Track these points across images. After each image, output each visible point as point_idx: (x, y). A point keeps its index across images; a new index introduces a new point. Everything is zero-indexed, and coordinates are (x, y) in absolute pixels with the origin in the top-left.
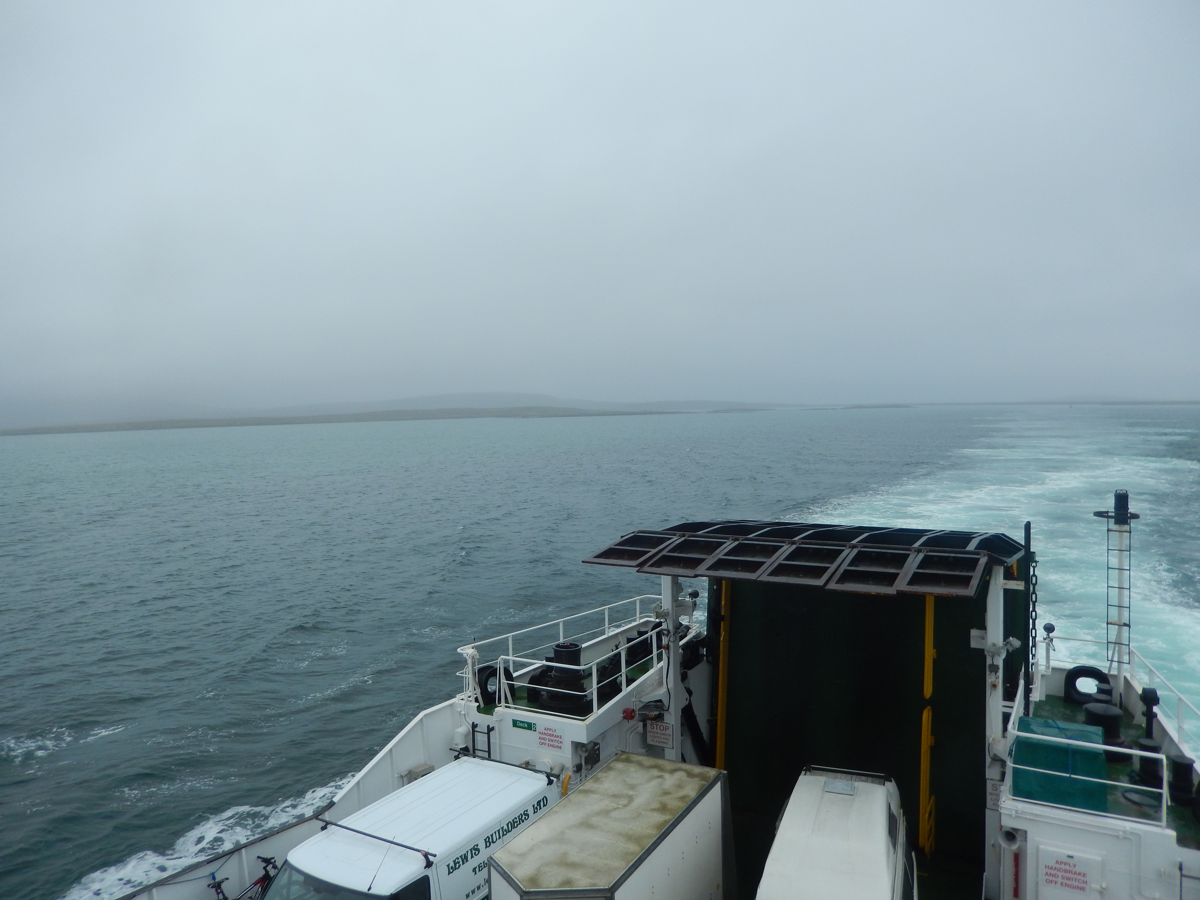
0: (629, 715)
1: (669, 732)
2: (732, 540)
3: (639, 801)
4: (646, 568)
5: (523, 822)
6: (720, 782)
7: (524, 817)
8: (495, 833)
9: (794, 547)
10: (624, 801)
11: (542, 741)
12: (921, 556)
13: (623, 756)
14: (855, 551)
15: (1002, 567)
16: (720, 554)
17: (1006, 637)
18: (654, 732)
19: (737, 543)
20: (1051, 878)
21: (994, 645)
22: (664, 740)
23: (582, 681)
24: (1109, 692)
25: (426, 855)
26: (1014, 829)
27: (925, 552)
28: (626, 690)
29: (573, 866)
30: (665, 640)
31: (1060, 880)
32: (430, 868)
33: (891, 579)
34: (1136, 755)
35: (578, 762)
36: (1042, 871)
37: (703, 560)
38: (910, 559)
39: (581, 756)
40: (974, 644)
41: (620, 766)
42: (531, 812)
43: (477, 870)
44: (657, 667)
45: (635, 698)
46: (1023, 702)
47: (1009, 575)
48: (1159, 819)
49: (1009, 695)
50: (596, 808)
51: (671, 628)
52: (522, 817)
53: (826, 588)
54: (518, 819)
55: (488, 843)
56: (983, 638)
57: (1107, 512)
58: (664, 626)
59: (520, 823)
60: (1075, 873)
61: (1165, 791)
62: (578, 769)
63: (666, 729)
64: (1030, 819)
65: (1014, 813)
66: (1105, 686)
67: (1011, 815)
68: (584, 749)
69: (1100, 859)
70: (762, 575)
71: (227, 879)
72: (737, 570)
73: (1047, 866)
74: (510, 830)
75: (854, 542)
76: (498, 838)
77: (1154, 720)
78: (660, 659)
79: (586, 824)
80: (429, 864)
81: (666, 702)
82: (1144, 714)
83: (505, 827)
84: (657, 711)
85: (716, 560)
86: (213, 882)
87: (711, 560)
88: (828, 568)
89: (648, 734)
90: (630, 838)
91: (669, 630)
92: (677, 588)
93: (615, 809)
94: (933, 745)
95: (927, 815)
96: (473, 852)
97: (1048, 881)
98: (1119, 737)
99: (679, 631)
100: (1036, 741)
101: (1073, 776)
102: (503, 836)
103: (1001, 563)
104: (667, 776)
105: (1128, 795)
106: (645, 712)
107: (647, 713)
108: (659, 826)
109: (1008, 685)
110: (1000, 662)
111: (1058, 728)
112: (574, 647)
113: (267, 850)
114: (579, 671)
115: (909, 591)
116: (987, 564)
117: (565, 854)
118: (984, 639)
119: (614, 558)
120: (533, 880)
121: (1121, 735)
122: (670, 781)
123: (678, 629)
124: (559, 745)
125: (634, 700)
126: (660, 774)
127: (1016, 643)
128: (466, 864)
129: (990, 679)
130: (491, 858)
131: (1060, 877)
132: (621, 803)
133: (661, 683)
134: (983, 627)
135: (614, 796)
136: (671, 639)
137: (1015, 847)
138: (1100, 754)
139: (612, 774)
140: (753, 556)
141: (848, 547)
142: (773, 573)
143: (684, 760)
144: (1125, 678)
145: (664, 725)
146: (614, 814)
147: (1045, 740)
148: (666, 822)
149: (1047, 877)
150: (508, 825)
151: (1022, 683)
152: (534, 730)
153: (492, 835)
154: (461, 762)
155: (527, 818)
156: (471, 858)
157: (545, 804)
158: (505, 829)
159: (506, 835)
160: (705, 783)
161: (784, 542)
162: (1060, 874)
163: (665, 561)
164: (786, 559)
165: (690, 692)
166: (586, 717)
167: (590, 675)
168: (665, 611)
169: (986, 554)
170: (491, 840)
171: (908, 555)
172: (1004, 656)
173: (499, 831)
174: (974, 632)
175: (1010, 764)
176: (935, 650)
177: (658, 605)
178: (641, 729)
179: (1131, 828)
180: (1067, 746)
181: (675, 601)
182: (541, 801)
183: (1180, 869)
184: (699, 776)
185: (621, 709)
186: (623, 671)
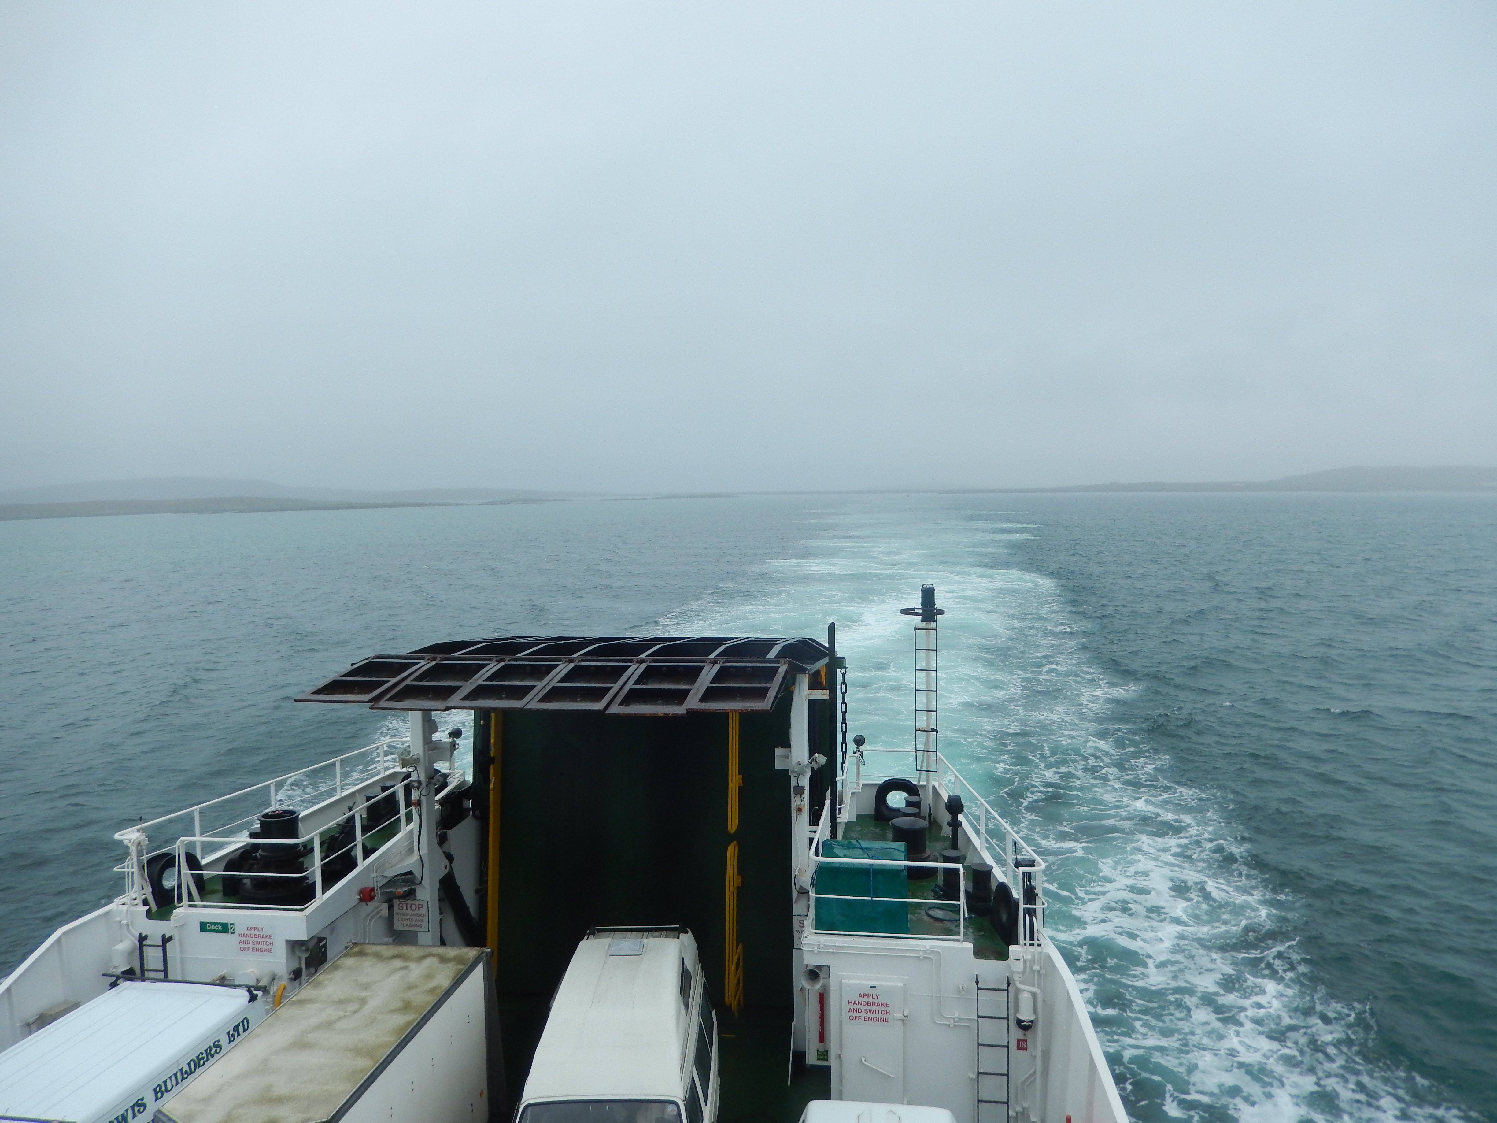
0: (367, 895)
1: (424, 911)
2: (496, 661)
3: (374, 1003)
4: (383, 703)
5: (212, 1056)
6: (482, 963)
7: (214, 1050)
8: (170, 1078)
9: (572, 665)
10: (355, 1006)
11: (244, 946)
12: (717, 667)
13: (356, 949)
14: (643, 666)
15: (807, 675)
16: (480, 679)
17: (811, 753)
18: (403, 914)
19: (502, 664)
20: (855, 1014)
21: (799, 764)
22: (416, 923)
23: (302, 859)
24: (917, 805)
26: (819, 967)
27: (721, 663)
28: (362, 864)
29: (280, 1100)
30: (415, 795)
31: (863, 1015)
33: (681, 696)
34: (941, 868)
35: (296, 966)
36: (846, 1007)
37: (458, 688)
38: (704, 672)
39: (300, 958)
40: (779, 765)
41: (349, 962)
42: (224, 1041)
44: (405, 830)
45: (376, 873)
46: (829, 824)
47: (814, 685)
48: (958, 934)
49: (815, 819)
50: (314, 1021)
51: (423, 778)
52: (211, 1050)
53: (606, 712)
54: (205, 1055)
55: (159, 1094)
56: (788, 757)
57: (914, 609)
58: (414, 777)
59: (208, 1059)
60: (878, 1005)
61: (962, 902)
62: (296, 975)
63: (419, 907)
64: (833, 953)
65: (816, 948)
66: (914, 799)
67: (813, 951)
68: (304, 948)
69: (902, 985)
70: (531, 702)
72: (501, 698)
73: (850, 1001)
74: (193, 1070)
75: (643, 656)
76: (174, 1084)
77: (959, 829)
78: (409, 819)
79: (301, 1044)
81: (417, 874)
82: (949, 824)
83: (186, 1068)
84: (406, 886)
85: (474, 687)
87: (468, 687)
88: (611, 688)
89: (396, 918)
90: (358, 1051)
91: (420, 781)
92: (430, 726)
93: (340, 1018)
94: (740, 885)
95: (733, 968)
96: (136, 1109)
97: (851, 1018)
98: (925, 851)
99: (433, 781)
100: (838, 866)
101: (874, 899)
102: (182, 1081)
103: (803, 671)
104: (413, 965)
105: (931, 912)
106: (391, 890)
107: (394, 891)
108: (401, 1030)
109: (817, 808)
110: (805, 782)
111: (862, 848)
112: (288, 815)
114: (297, 845)
115: (700, 709)
116: (786, 673)
117: (269, 1088)
118: (788, 759)
119: (339, 694)
121: (927, 849)
122: (416, 971)
123: (433, 778)
124: (269, 947)
125: (374, 875)
126: (405, 964)
127: (821, 759)
129: (795, 802)
130: (159, 1112)
131: (863, 1011)
132: (349, 1009)
133: (411, 850)
134: (787, 745)
135: (341, 1002)
136: (424, 793)
137: (818, 986)
138: (901, 871)
139: (338, 974)
140: (522, 680)
141: (635, 662)
142: (545, 698)
143: (443, 943)
144: (934, 787)
145: (417, 903)
146: (338, 1026)
147: (847, 863)
148: (409, 1023)
149: (851, 1014)
150: (189, 1064)
151: (828, 802)
152: (232, 933)
153: (165, 1082)
154: (120, 990)
155: (218, 1051)
156: (133, 1118)
157: (246, 1027)
158: (186, 1071)
159: (187, 1078)
160: (462, 967)
161: (560, 660)
162: (863, 1008)
163: (409, 692)
164: (562, 681)
165: (450, 858)
166: (306, 906)
167: (312, 850)
168: (414, 757)
169: (787, 662)
170: (163, 1089)
171: (703, 668)
172: (808, 775)
173: (175, 1075)
174: (779, 752)
175: (813, 895)
176: (741, 777)
177: (406, 750)
178: (385, 912)
179: (931, 947)
180: (868, 867)
181: (427, 744)
182: (239, 1025)
183: (977, 982)
184: (458, 960)
185: (357, 889)
186: (357, 840)
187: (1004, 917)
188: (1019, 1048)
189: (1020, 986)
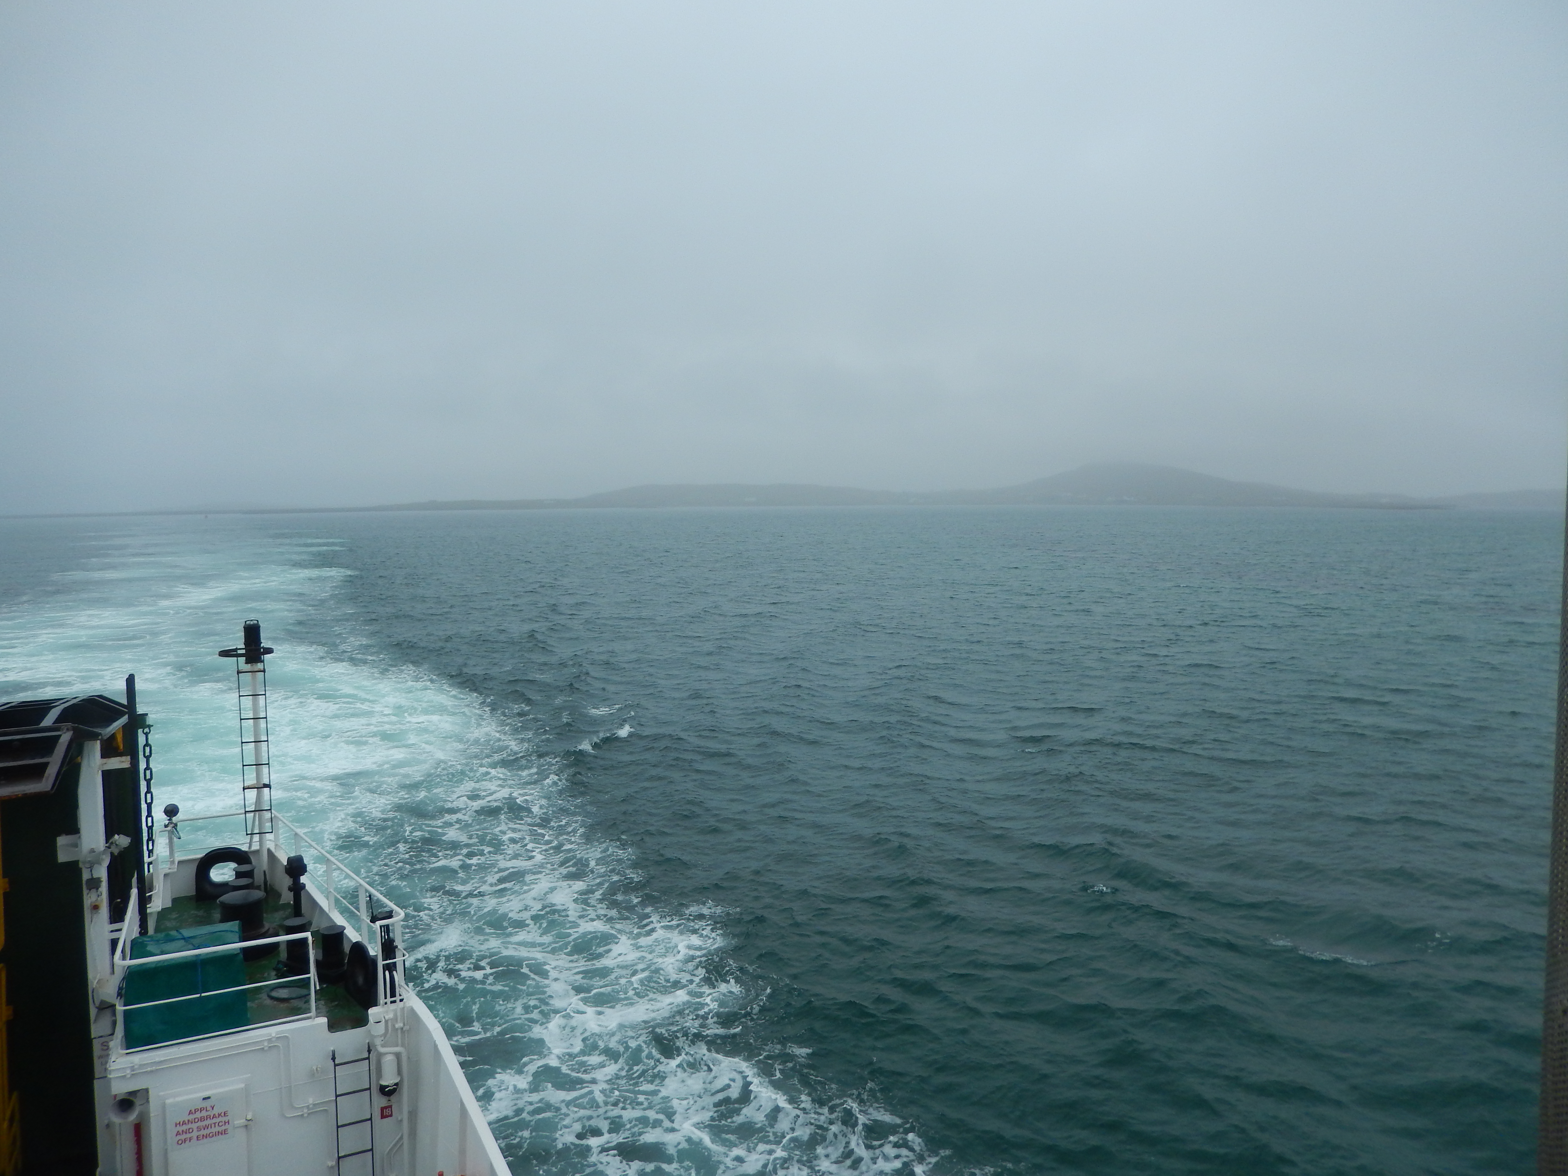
15: (98, 742)
17: (109, 835)
20: (184, 1137)
21: (92, 851)
24: (249, 874)
26: (133, 1093)
31: (195, 1134)
34: (283, 942)
36: (171, 1130)
40: (63, 857)
46: (137, 918)
47: (109, 751)
56: (76, 845)
57: (236, 649)
60: (214, 1117)
61: (313, 974)
64: (152, 1071)
65: (128, 1071)
66: (245, 868)
67: (125, 1076)
69: (243, 1085)
73: (178, 1123)
77: (303, 893)
82: (290, 889)
94: (10, 1018)
97: (180, 1142)
98: (262, 926)
100: (153, 966)
101: (203, 995)
103: (94, 736)
105: (274, 994)
109: (119, 900)
110: (102, 873)
111: (184, 939)
116: (72, 742)
118: (77, 847)
121: (264, 923)
127: (123, 841)
129: (89, 899)
131: (195, 1130)
134: (73, 829)
137: (133, 1117)
138: (237, 955)
144: (269, 850)
147: (166, 960)
149: (179, 1137)
151: (134, 892)
162: (195, 1126)
169: (71, 728)
172: (106, 863)
174: (62, 840)
175: (120, 1008)
176: (7, 879)
179: (277, 1033)
180: (194, 959)
183: (334, 1059)
187: (360, 980)
188: (383, 1116)
189: (382, 1050)
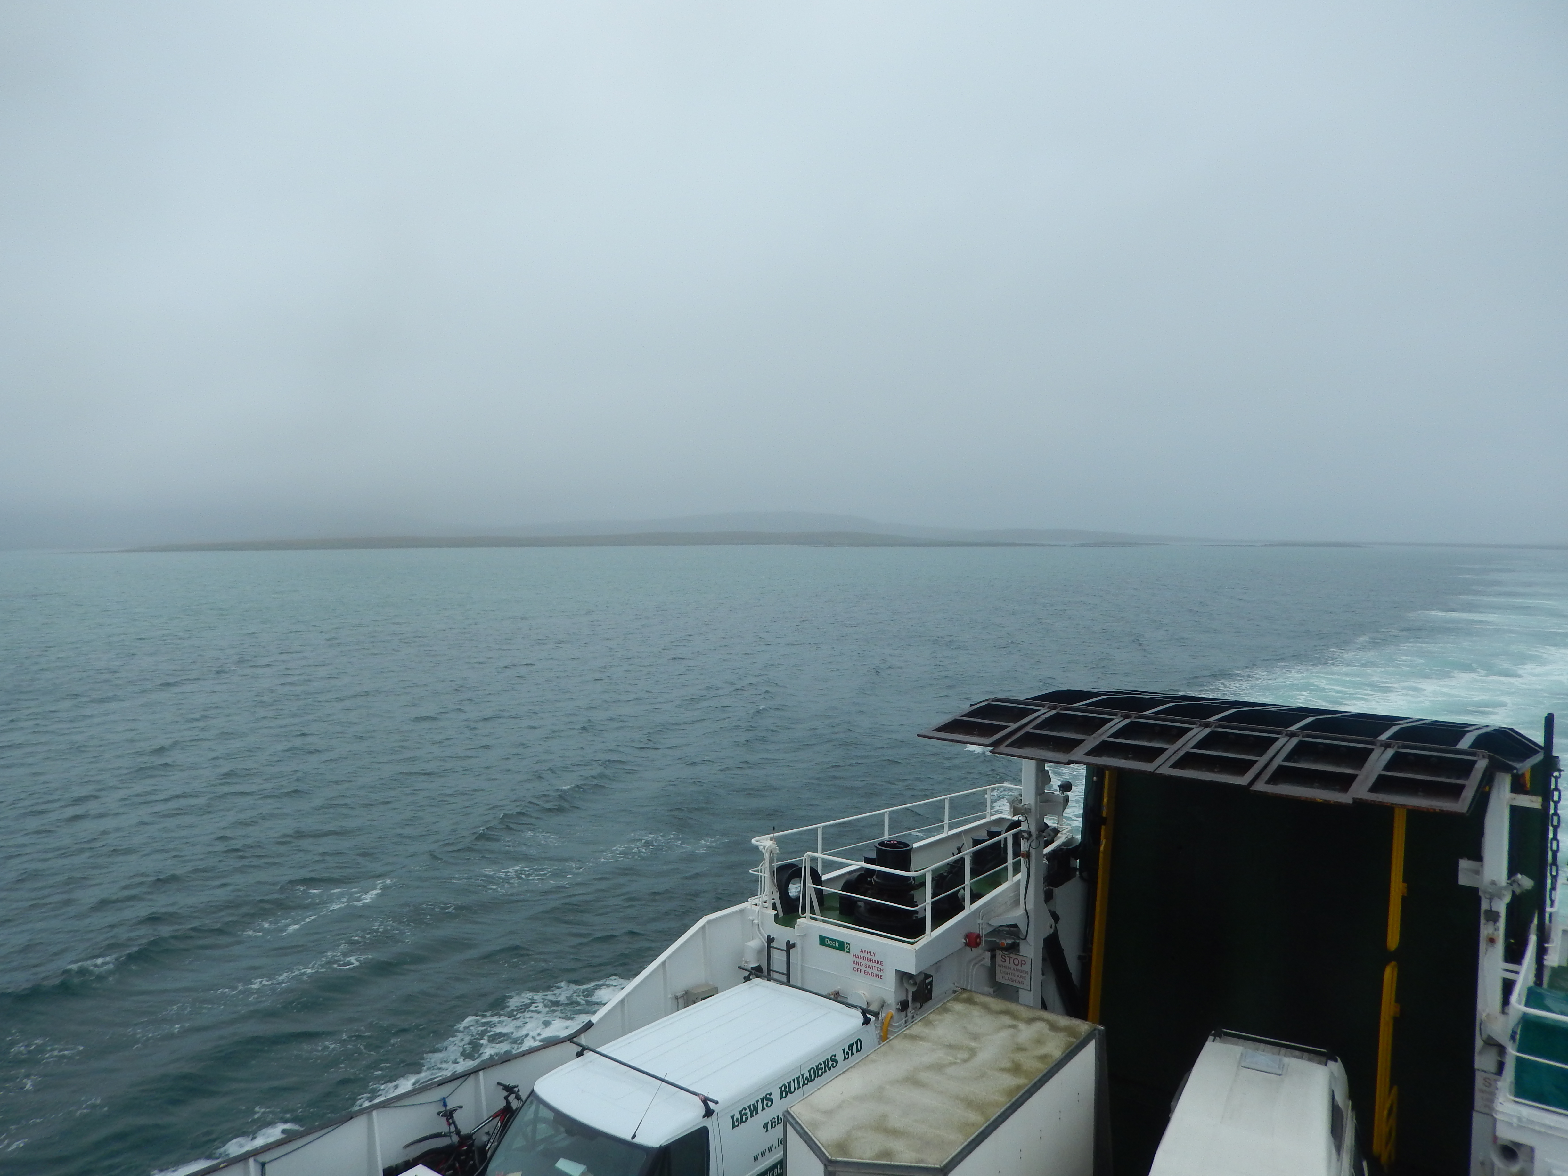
0: (972, 941)
1: (1027, 968)
2: (1121, 716)
3: (983, 1056)
4: (1003, 748)
5: (829, 1069)
6: (1094, 1041)
7: (831, 1063)
8: (794, 1080)
9: (1208, 730)
10: (964, 1055)
11: (857, 967)
12: (1390, 753)
13: (964, 995)
14: (1295, 741)
15: (1510, 775)
16: (1104, 734)
17: (1512, 872)
18: (1005, 967)
19: (1128, 721)
21: (1493, 883)
22: (1018, 979)
23: (912, 892)
25: (705, 1101)
26: (1516, 1143)
27: (1396, 747)
28: (970, 908)
29: (895, 1133)
30: (1024, 846)
32: (710, 1118)
33: (1345, 782)
35: (903, 997)
37: (1082, 741)
38: (1374, 756)
39: (907, 991)
40: (1463, 880)
41: (959, 1007)
42: (840, 1057)
43: (769, 1126)
44: (1012, 880)
45: (982, 919)
46: (1534, 966)
47: (1518, 787)
49: (1514, 955)
50: (927, 1059)
51: (1033, 830)
52: (828, 1063)
53: (1251, 789)
54: (823, 1066)
55: (784, 1093)
56: (1477, 872)
58: (1024, 827)
59: (826, 1071)
62: (903, 1006)
63: (1023, 963)
64: (1540, 1132)
65: (1515, 1120)
67: (1512, 1124)
68: (911, 981)
70: (1162, 766)
71: (461, 1107)
72: (1127, 758)
74: (813, 1078)
75: (1293, 728)
76: (797, 1087)
78: (1016, 870)
79: (912, 1080)
80: (709, 1113)
81: (1022, 927)
83: (807, 1075)
84: (1010, 938)
85: (1098, 743)
86: (444, 1109)
87: (1092, 741)
88: (1256, 762)
89: (998, 969)
90: (970, 1103)
91: (1030, 832)
92: (1043, 778)
93: (951, 1064)
94: (1398, 1015)
95: (1385, 1113)
96: (765, 1102)
99: (1044, 834)
100: (1550, 1022)
102: (803, 1086)
103: (1508, 769)
104: (1022, 1026)
106: (994, 939)
107: (997, 941)
108: (1010, 1092)
110: (1501, 907)
112: (902, 846)
113: (509, 1074)
114: (908, 878)
115: (1371, 801)
116: (1487, 769)
117: (884, 1117)
118: (1478, 874)
119: (959, 733)
120: (842, 1147)
122: (1026, 1033)
123: (1043, 831)
124: (879, 973)
125: (980, 921)
126: (1013, 1022)
127: (1526, 882)
128: (755, 1117)
129: (1486, 930)
130: (788, 1112)
132: (959, 1056)
133: (1017, 903)
134: (1477, 856)
135: (951, 1046)
136: (1033, 845)
137: (1515, 1169)
139: (948, 1017)
140: (1150, 740)
141: (1284, 735)
142: (1177, 765)
143: (1044, 1006)
145: (1020, 958)
146: (950, 1070)
148: (1019, 1087)
150: (810, 1072)
151: (1533, 940)
152: (847, 952)
153: (789, 1084)
154: (752, 985)
155: (834, 1065)
156: (762, 1110)
157: (859, 1049)
158: (807, 1077)
159: (807, 1084)
160: (1075, 1040)
161: (1194, 723)
163: (1028, 740)
164: (1196, 746)
165: (1056, 917)
166: (916, 940)
167: (923, 884)
168: (1026, 806)
169: (1486, 756)
170: (787, 1089)
171: (1371, 751)
172: (1507, 899)
173: (798, 1079)
174: (1464, 864)
175: (1512, 1052)
176: (1406, 885)
177: (1017, 798)
178: (987, 961)
181: (1040, 794)
182: (853, 1044)
184: (1068, 1030)
185: (964, 932)
186: (966, 883)
